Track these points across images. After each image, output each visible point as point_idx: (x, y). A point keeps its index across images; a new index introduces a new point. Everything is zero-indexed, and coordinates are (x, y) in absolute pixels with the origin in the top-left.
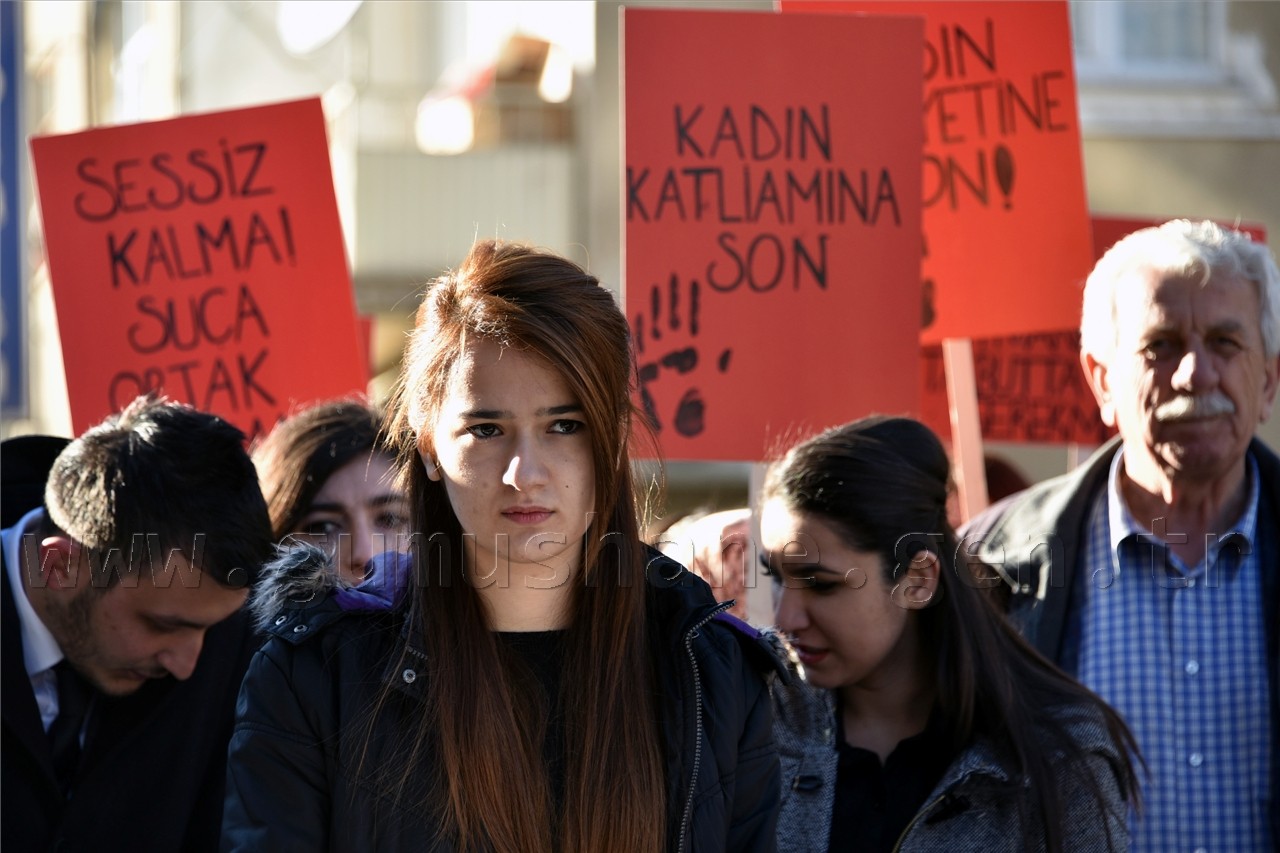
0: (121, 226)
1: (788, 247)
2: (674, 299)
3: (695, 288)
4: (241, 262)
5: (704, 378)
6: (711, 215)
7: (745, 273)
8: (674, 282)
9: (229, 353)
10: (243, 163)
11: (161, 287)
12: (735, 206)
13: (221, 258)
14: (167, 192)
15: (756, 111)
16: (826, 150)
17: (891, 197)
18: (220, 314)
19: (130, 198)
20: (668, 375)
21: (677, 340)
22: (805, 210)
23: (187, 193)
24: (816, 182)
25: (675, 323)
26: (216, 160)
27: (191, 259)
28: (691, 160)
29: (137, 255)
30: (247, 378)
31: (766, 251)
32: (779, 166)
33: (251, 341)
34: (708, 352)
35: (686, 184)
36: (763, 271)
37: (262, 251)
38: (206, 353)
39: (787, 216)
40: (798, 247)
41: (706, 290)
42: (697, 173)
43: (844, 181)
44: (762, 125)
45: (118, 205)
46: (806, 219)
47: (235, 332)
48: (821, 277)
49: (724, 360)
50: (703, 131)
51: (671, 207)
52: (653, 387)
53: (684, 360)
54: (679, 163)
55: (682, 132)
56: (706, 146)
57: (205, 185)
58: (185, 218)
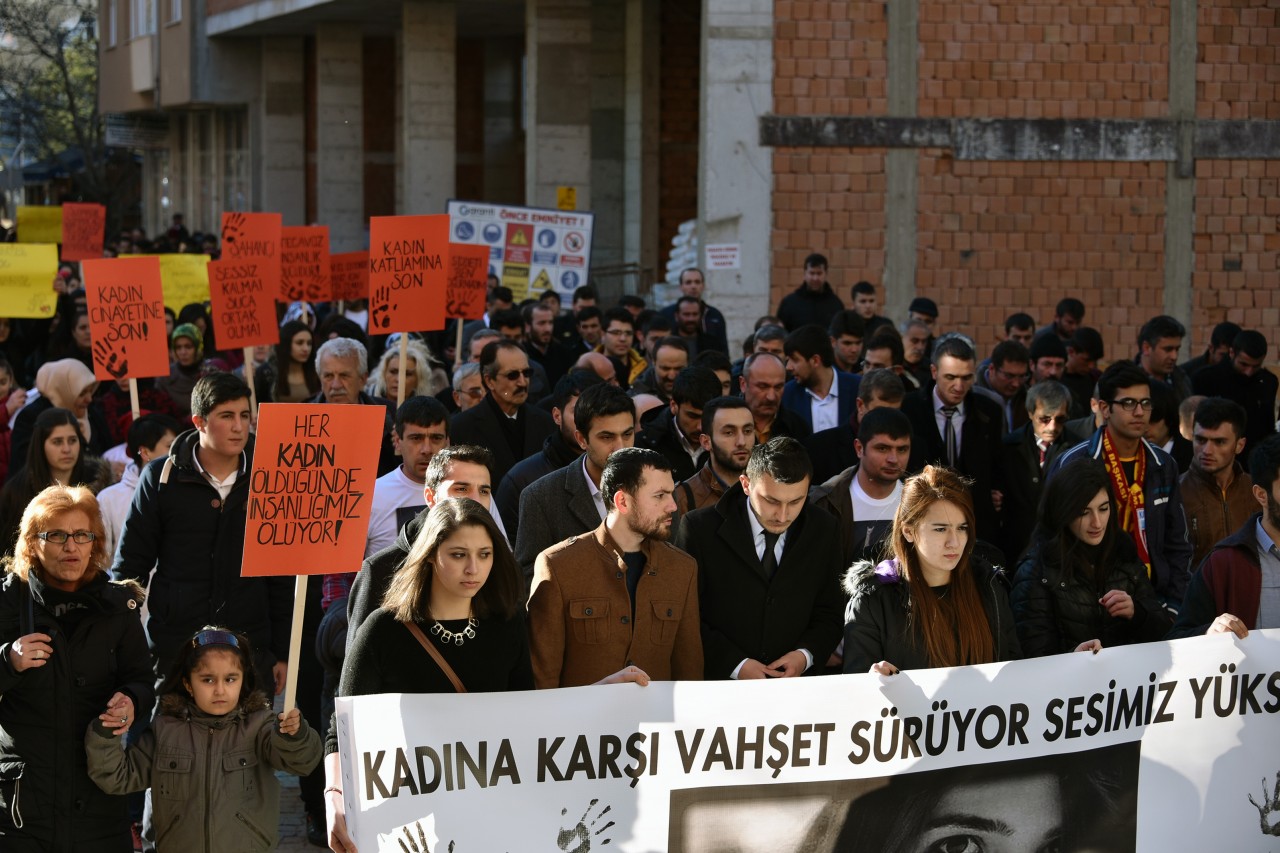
0: (225, 282)
1: (412, 276)
2: (383, 292)
3: (388, 289)
4: (250, 290)
5: (390, 312)
6: (393, 269)
7: (401, 284)
8: (383, 288)
9: (247, 310)
10: (251, 270)
11: (234, 295)
12: (399, 267)
13: (246, 289)
14: (235, 275)
15: (405, 242)
16: (423, 251)
17: (440, 262)
18: (246, 302)
19: (228, 276)
20: (380, 312)
21: (383, 303)
22: (417, 267)
23: (239, 275)
24: (420, 259)
25: (382, 299)
26: (246, 268)
27: (240, 289)
28: (388, 256)
29: (229, 288)
30: (251, 315)
31: (407, 279)
32: (410, 256)
33: (252, 308)
34: (391, 305)
35: (386, 262)
36: (405, 284)
37: (255, 289)
38: (242, 309)
39: (412, 269)
40: (415, 276)
41: (391, 289)
42: (389, 259)
43: (427, 258)
44: (406, 245)
45: (225, 277)
46: (417, 269)
47: (249, 305)
48: (421, 284)
49: (395, 307)
50: (391, 249)
51: (382, 269)
52: (377, 316)
53: (384, 308)
54: (384, 257)
55: (385, 249)
56: (391, 251)
57: (243, 274)
58: (239, 281)
